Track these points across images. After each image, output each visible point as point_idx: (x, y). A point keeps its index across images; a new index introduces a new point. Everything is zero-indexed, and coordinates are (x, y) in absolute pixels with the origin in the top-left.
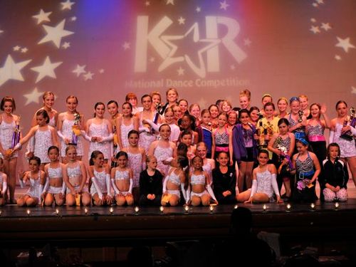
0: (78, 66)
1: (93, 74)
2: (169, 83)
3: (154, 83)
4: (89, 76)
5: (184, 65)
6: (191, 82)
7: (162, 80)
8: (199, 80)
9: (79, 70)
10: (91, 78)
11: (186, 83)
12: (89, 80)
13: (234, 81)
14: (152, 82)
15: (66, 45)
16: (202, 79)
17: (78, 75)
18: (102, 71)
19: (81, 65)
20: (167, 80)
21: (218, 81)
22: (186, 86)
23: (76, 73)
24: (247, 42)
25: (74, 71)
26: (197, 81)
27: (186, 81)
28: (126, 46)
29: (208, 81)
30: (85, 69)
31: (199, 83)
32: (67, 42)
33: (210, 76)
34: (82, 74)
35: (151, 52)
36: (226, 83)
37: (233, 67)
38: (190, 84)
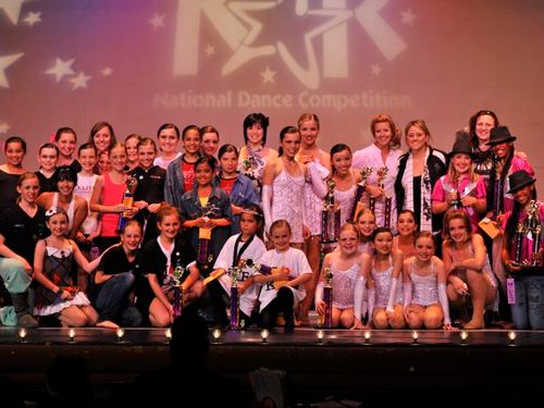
0: (59, 62)
1: (89, 78)
2: (244, 98)
3: (213, 97)
4: (81, 81)
5: (275, 62)
6: (290, 97)
7: (230, 93)
8: (305, 93)
9: (60, 69)
10: (85, 85)
11: (279, 101)
12: (80, 89)
13: (378, 97)
14: (208, 97)
15: (33, 18)
16: (312, 92)
17: (58, 79)
18: (107, 72)
19: (64, 59)
20: (241, 94)
21: (345, 97)
22: (278, 105)
23: (54, 76)
24: (408, 17)
25: (51, 71)
26: (302, 95)
27: (279, 96)
28: (157, 21)
29: (324, 97)
30: (73, 67)
31: (306, 100)
32: (35, 12)
33: (328, 86)
34: (66, 77)
35: (208, 34)
36: (361, 101)
37: (376, 70)
38: (287, 101)
